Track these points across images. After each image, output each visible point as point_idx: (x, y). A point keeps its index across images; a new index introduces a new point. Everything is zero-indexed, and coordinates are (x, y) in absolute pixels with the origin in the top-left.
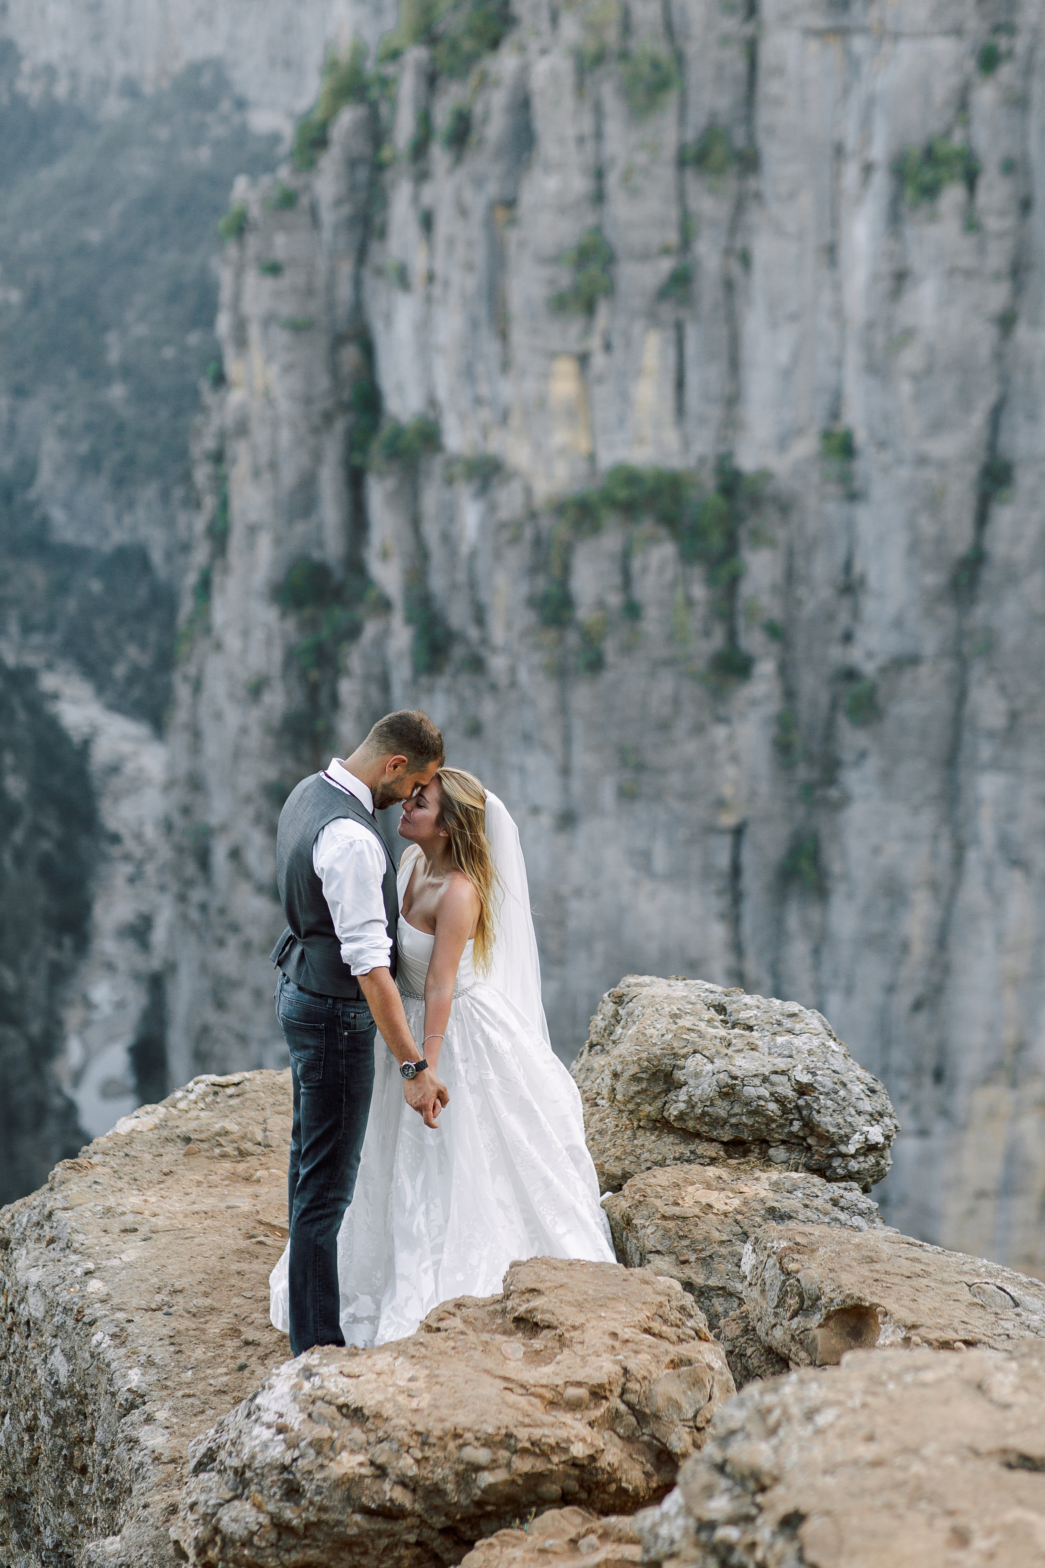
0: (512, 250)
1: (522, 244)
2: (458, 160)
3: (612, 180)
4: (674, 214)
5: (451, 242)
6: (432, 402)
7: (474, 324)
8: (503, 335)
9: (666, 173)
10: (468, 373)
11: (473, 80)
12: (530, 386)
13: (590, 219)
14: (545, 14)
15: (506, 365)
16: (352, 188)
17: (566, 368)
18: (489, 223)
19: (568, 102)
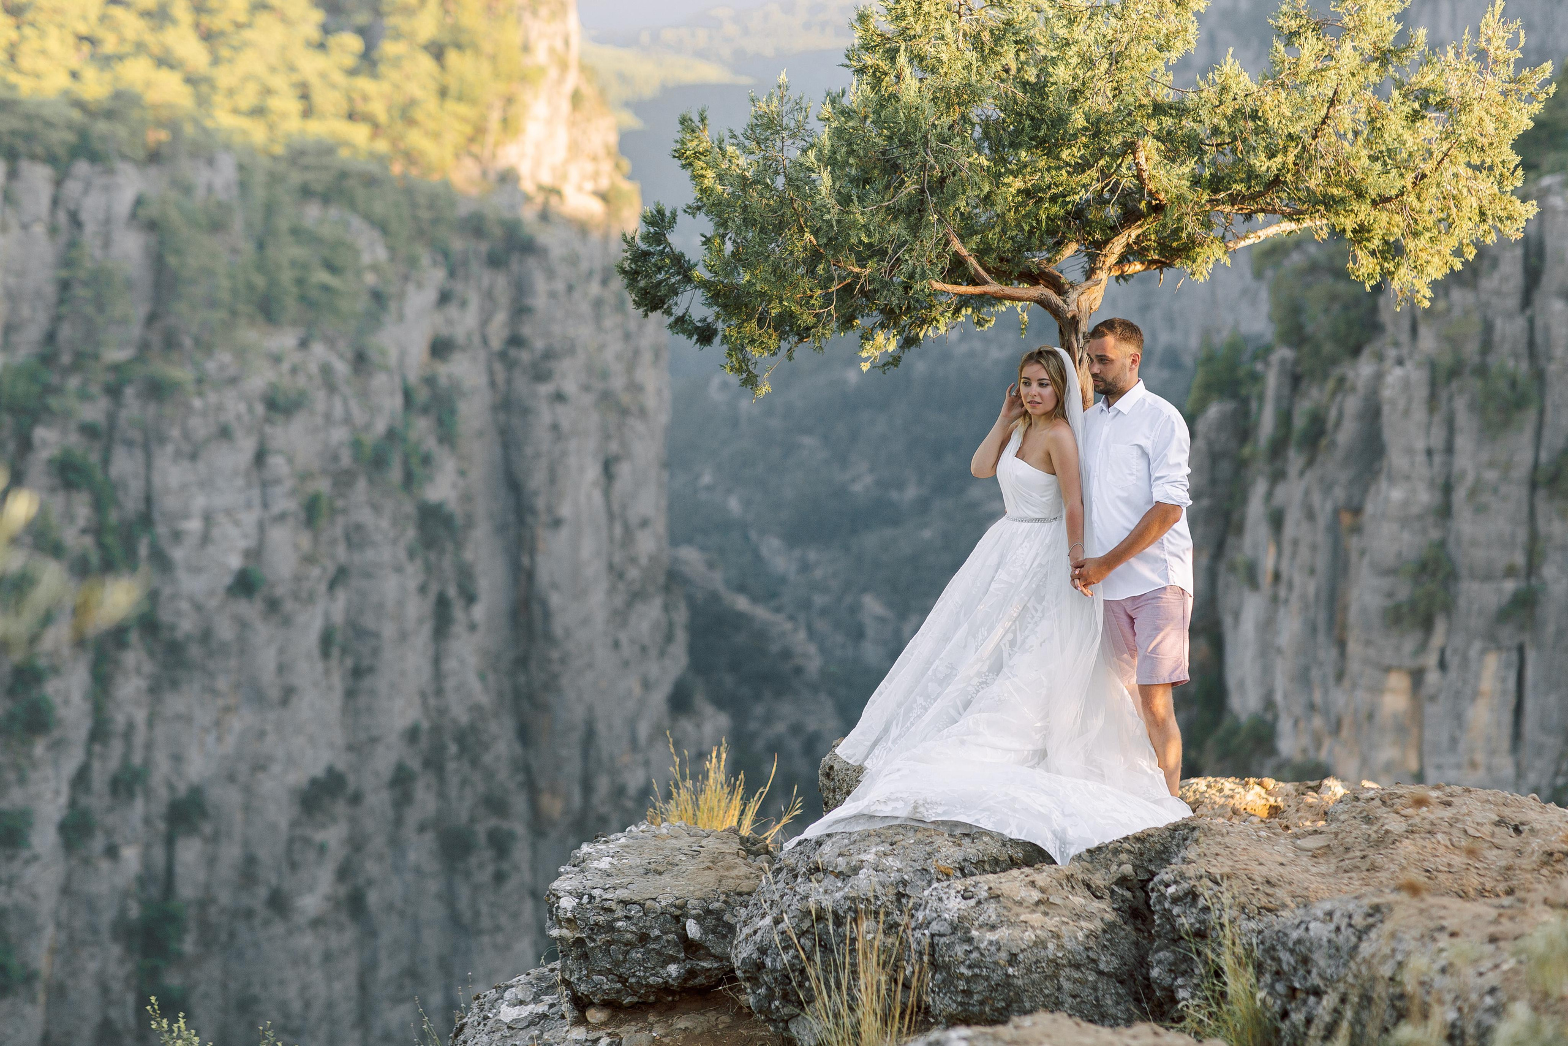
0: (1354, 557)
1: (1362, 553)
2: (1310, 462)
3: (1460, 494)
4: (1522, 535)
5: (1295, 543)
6: (1269, 704)
7: (1314, 630)
8: (1342, 644)
9: (1518, 493)
10: (1303, 678)
11: (1331, 384)
12: (1361, 696)
13: (1435, 534)
14: (1406, 324)
15: (1340, 676)
16: (1213, 482)
17: (1398, 682)
18: (1334, 528)
19: (1419, 414)
